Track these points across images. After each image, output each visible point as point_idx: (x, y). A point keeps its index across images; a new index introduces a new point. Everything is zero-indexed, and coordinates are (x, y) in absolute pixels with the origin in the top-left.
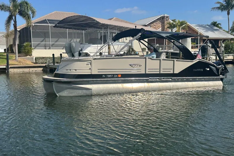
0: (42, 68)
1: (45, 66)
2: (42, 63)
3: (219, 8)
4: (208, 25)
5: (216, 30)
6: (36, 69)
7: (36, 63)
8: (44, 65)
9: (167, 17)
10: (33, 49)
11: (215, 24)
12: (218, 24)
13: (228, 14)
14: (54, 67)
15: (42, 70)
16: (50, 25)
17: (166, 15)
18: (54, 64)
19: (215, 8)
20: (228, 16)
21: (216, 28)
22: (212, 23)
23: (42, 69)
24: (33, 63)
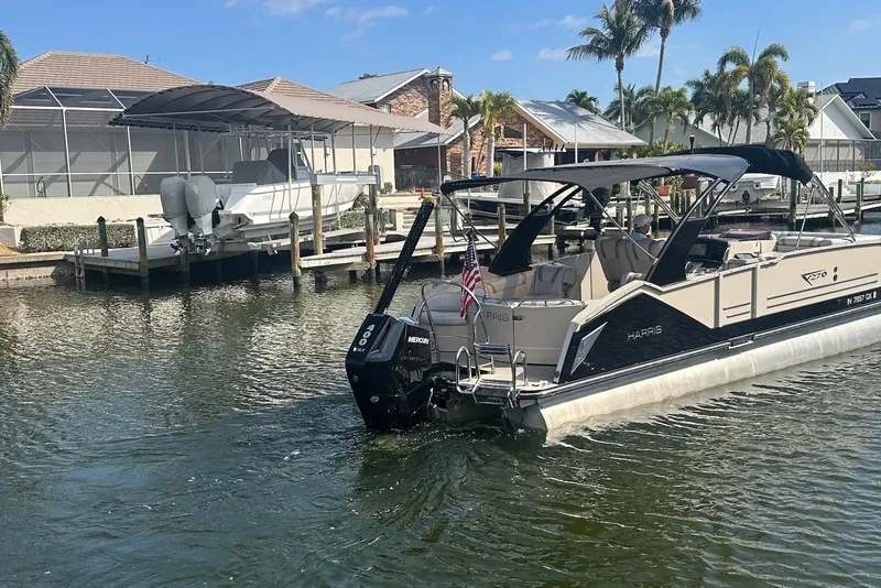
0: (53, 268)
1: (64, 261)
2: (49, 250)
3: (589, 49)
4: (558, 103)
5: (586, 118)
6: (30, 272)
7: (26, 250)
8: (60, 255)
9: (447, 79)
10: (7, 198)
11: (580, 100)
12: (590, 99)
13: (620, 67)
14: (108, 265)
15: (52, 276)
16: (65, 109)
17: (441, 72)
18: (105, 253)
19: (579, 48)
20: (619, 73)
21: (582, 112)
22: (571, 96)
23: (51, 270)
24: (13, 249)
